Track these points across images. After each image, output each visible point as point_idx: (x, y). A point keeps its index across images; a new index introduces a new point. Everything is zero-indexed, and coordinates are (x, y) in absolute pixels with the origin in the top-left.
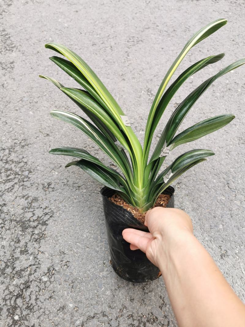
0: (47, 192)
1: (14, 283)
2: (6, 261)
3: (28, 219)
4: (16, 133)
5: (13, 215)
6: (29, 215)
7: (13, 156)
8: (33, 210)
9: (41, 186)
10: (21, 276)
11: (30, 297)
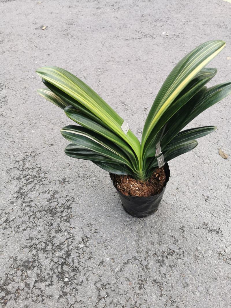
0: (64, 185)
1: (57, 255)
2: (45, 242)
3: (54, 207)
4: (25, 148)
5: (40, 207)
6: (54, 204)
7: (27, 165)
8: (56, 200)
9: (58, 182)
10: (61, 249)
11: (73, 262)
